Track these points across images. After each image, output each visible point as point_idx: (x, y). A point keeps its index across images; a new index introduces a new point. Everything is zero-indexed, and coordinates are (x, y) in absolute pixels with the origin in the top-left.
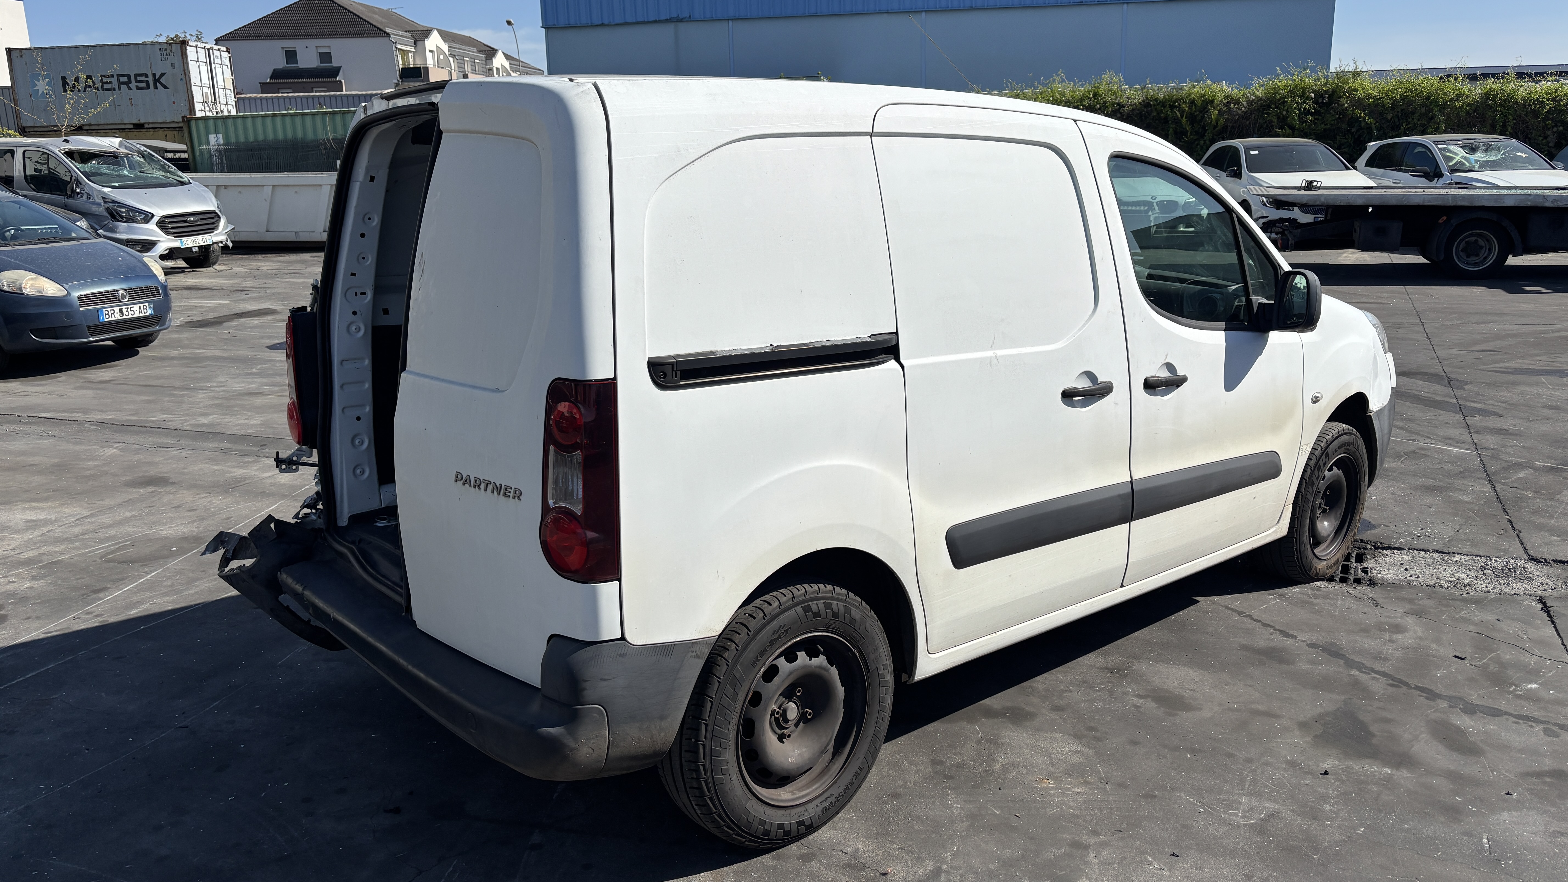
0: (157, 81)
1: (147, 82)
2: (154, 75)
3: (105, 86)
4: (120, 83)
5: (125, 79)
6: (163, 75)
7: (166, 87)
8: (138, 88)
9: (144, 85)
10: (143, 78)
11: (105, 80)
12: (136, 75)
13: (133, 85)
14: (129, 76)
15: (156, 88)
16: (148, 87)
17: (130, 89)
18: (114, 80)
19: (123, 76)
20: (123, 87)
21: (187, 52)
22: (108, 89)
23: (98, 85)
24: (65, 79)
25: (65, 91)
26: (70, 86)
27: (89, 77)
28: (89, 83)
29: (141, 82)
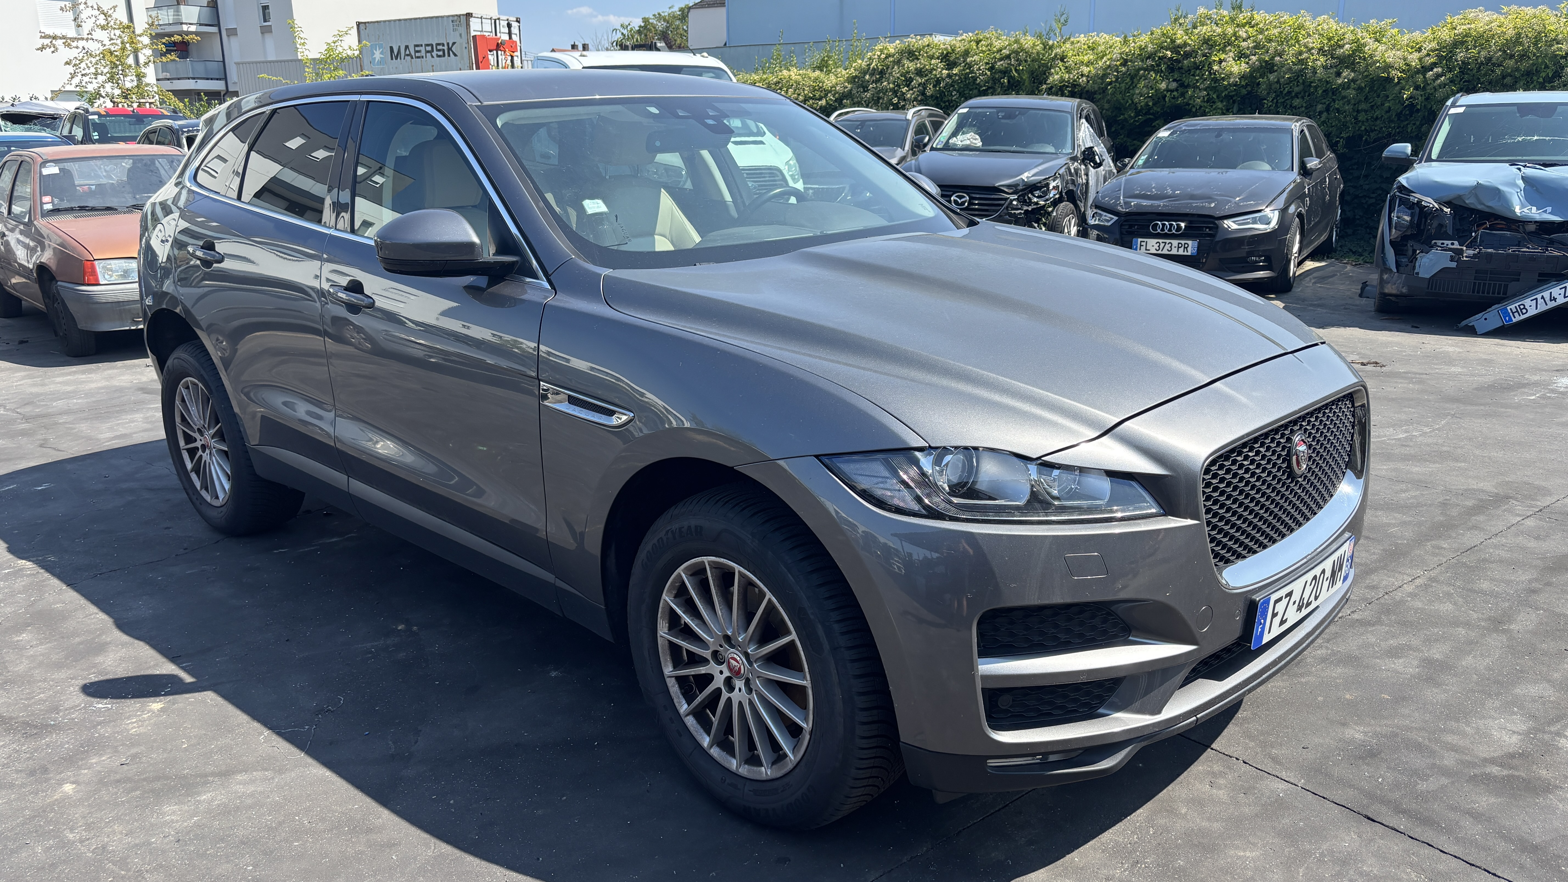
2: (448, 44)
14: (432, 45)
15: (449, 55)
16: (444, 55)
21: (471, 23)
22: (418, 57)
23: (413, 54)
24: (391, 48)
25: (392, 59)
26: (394, 54)
27: (407, 47)
28: (408, 52)
29: (439, 50)
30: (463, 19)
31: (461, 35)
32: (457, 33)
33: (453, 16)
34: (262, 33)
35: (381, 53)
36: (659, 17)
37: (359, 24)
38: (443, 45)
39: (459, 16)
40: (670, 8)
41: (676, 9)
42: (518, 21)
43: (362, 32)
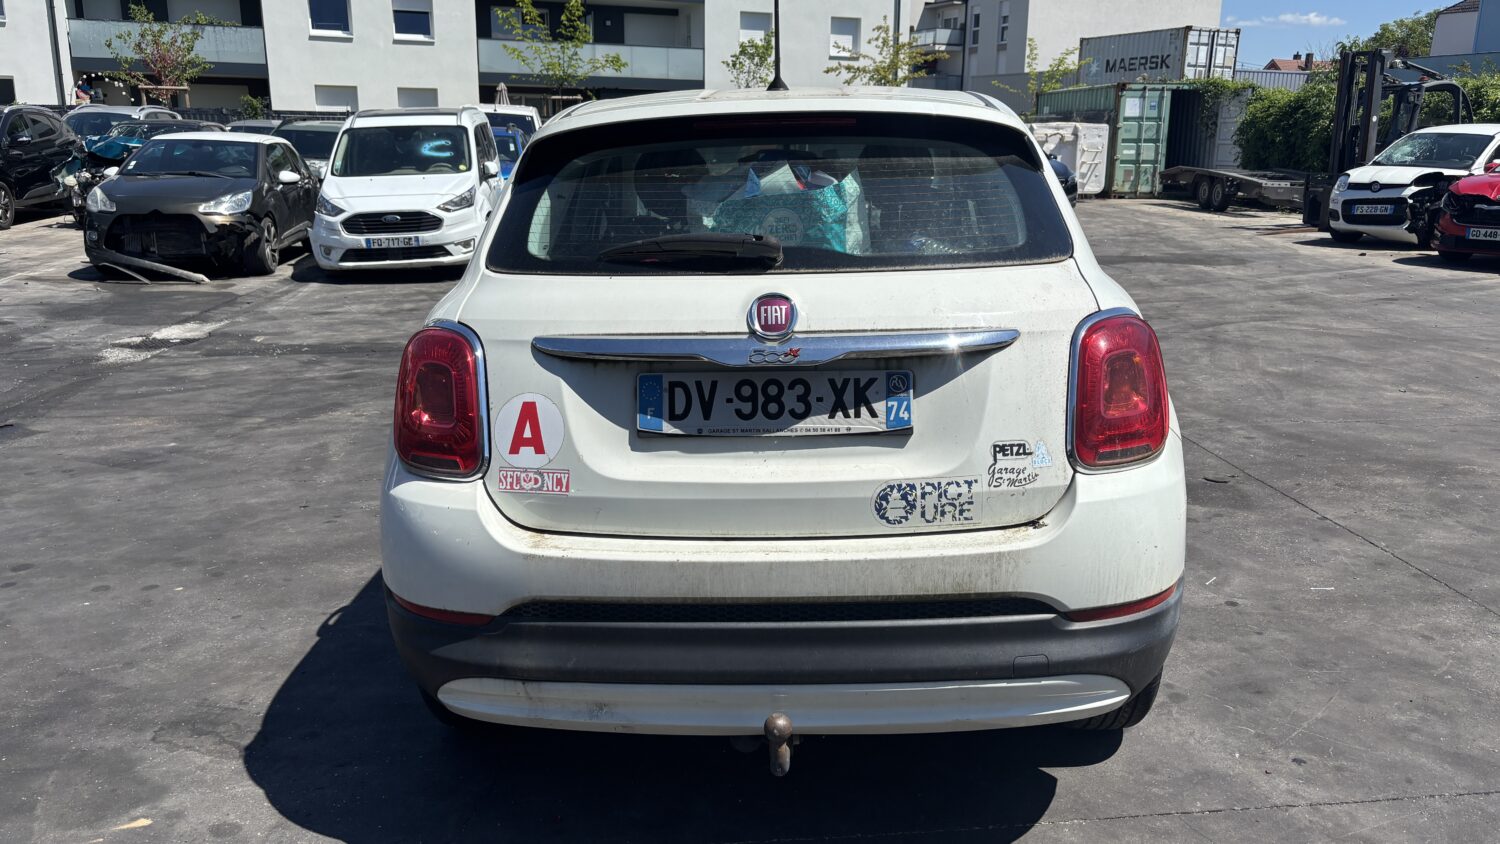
0: (1163, 61)
1: (1157, 63)
2: (1163, 57)
3: (1131, 67)
4: (1141, 64)
5: (1143, 61)
6: (1168, 56)
7: (1168, 67)
8: (1151, 68)
9: (1154, 65)
10: (1154, 60)
11: (1132, 61)
12: (1153, 57)
13: (1149, 65)
14: (1146, 58)
15: (1161, 67)
16: (1156, 67)
17: (1145, 69)
18: (1137, 62)
19: (1142, 58)
20: (1142, 67)
21: (1189, 37)
22: (1131, 70)
23: (1127, 66)
24: (1108, 62)
25: (1107, 71)
26: (1110, 67)
27: (1123, 60)
28: (1122, 65)
29: (1153, 63)
30: (1181, 34)
31: (1176, 48)
32: (1173, 46)
33: (1172, 29)
34: (998, 50)
35: (1098, 66)
36: (1400, 24)
37: (1082, 40)
38: (1158, 58)
39: (1178, 29)
40: (1415, 14)
41: (1422, 15)
42: (1238, 32)
43: (1084, 47)
